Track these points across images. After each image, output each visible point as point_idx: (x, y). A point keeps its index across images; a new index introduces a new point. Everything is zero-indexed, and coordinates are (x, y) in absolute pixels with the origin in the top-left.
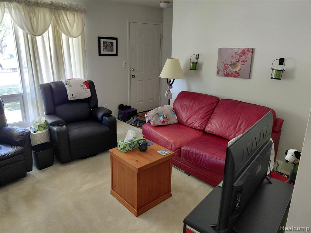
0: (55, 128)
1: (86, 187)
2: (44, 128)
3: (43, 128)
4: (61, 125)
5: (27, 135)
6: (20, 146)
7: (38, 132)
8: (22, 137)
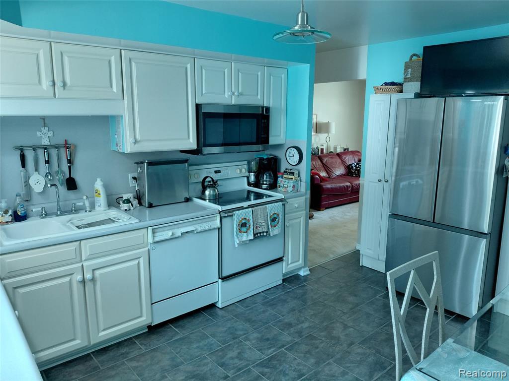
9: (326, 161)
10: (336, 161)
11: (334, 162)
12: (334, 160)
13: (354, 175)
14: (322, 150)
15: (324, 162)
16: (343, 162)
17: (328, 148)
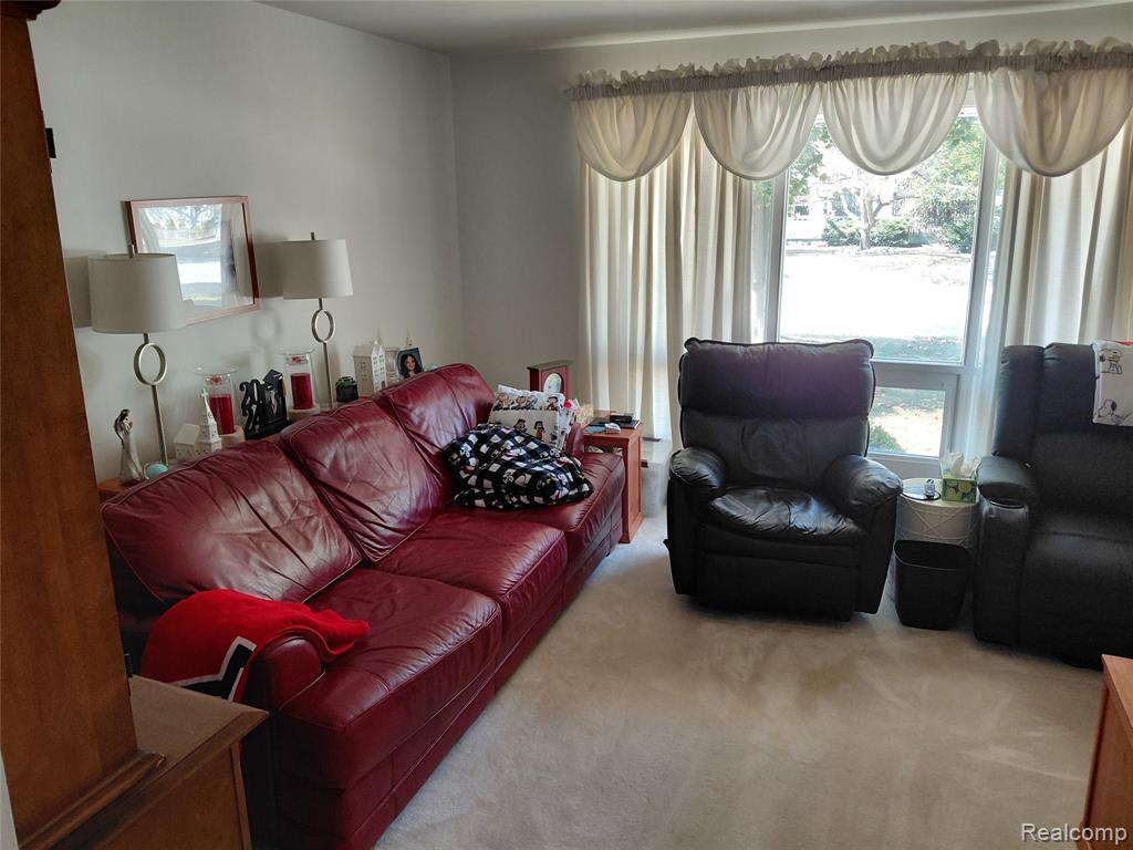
0: (987, 506)
1: (1002, 755)
2: (964, 495)
3: (959, 494)
4: (1016, 501)
5: (885, 496)
6: (856, 523)
7: (938, 503)
8: (870, 496)
9: (335, 460)
10: (382, 449)
11: (377, 455)
12: (372, 446)
13: (480, 503)
14: (300, 382)
15: (324, 472)
16: (416, 437)
17: (327, 360)
